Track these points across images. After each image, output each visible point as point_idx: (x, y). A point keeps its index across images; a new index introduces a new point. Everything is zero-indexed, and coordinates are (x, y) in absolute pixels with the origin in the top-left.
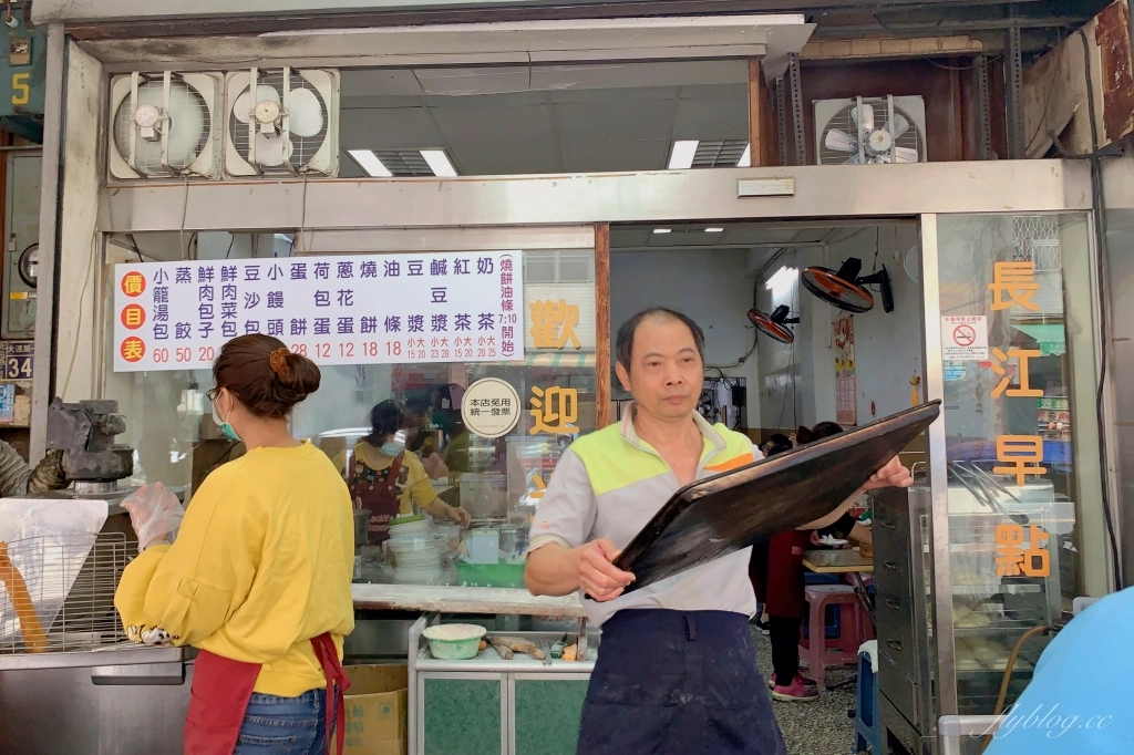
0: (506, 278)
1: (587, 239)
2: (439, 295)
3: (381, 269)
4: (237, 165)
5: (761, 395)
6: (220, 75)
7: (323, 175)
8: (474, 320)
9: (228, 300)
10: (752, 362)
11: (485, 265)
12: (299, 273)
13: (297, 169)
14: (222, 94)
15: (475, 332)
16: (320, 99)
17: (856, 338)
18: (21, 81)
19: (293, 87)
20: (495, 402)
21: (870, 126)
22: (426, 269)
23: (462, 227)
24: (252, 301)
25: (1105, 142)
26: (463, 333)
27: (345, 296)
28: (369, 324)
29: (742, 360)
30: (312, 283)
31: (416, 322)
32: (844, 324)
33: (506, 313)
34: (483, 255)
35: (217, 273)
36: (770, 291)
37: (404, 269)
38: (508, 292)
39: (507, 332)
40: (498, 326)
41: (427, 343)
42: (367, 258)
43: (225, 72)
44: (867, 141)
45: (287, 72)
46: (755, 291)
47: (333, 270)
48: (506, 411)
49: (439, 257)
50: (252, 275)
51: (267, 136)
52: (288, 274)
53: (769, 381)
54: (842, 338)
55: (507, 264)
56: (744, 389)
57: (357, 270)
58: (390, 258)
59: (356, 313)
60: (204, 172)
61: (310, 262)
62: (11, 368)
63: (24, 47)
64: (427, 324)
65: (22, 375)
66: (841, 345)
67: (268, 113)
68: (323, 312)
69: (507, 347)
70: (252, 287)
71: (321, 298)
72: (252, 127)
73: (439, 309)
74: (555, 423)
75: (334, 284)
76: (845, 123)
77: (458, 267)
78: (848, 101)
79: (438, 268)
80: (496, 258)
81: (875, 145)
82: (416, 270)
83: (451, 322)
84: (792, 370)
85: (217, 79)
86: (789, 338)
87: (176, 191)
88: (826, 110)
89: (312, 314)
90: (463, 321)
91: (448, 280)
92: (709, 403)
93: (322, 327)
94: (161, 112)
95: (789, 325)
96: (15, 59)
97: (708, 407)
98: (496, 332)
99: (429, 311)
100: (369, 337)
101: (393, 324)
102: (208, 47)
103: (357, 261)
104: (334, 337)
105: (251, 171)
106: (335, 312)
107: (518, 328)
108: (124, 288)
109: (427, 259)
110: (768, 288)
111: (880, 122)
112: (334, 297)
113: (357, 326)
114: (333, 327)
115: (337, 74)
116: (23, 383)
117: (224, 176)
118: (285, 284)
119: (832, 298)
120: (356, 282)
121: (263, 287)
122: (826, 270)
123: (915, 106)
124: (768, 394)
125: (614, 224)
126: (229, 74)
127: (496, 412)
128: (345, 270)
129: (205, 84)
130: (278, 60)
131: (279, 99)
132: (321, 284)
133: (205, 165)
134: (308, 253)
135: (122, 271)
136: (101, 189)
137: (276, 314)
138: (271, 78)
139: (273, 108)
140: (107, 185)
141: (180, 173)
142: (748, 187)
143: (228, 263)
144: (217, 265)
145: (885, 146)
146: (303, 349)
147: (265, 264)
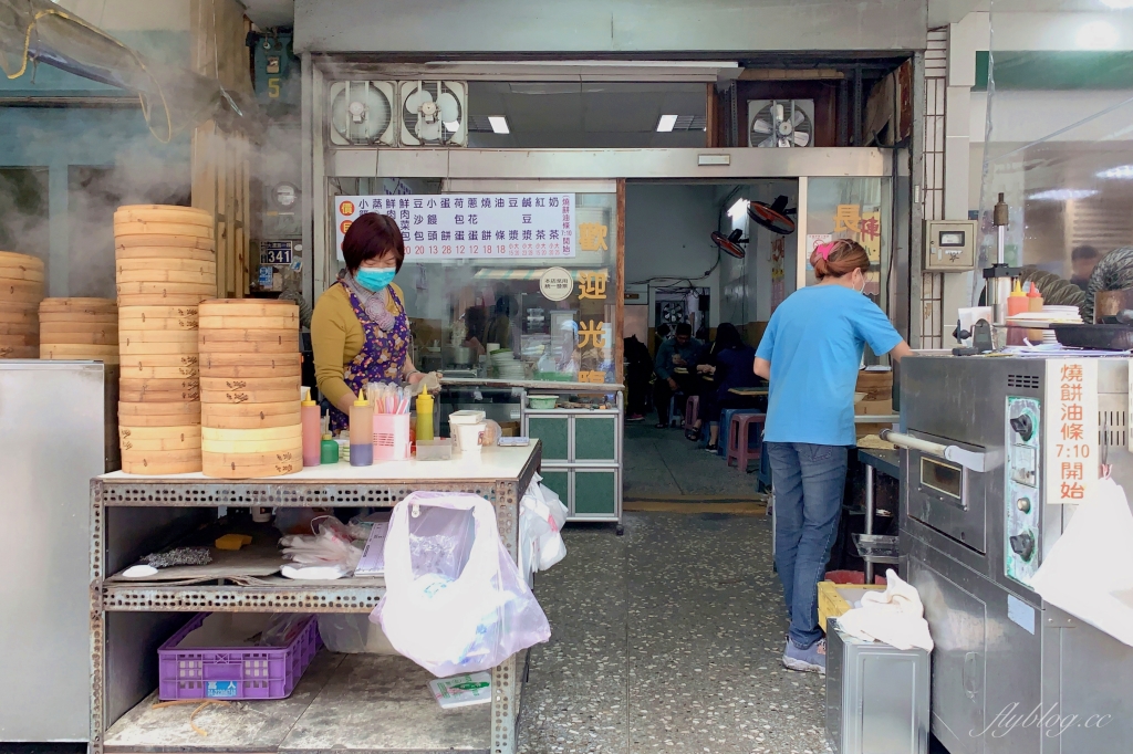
0: (566, 210)
1: (613, 188)
2: (527, 219)
3: (493, 203)
4: (407, 138)
5: (721, 301)
6: (395, 82)
7: (459, 146)
8: (547, 233)
9: (404, 219)
10: (715, 275)
11: (553, 202)
12: (445, 204)
13: (444, 142)
14: (398, 95)
15: (547, 240)
16: (457, 99)
17: (786, 254)
18: (274, 83)
19: (443, 92)
20: (559, 281)
21: (781, 117)
22: (520, 203)
23: (539, 179)
24: (419, 220)
25: (899, 139)
26: (541, 241)
27: (473, 218)
28: (487, 235)
29: (707, 274)
30: (453, 210)
31: (514, 234)
32: (778, 243)
33: (565, 230)
34: (553, 196)
35: (397, 203)
36: (731, 218)
37: (507, 203)
38: (567, 218)
39: (566, 241)
40: (561, 237)
41: (520, 246)
42: (485, 196)
43: (398, 81)
44: (777, 127)
45: (439, 84)
46: (720, 217)
47: (466, 203)
48: (565, 286)
49: (527, 196)
50: (418, 205)
51: (428, 122)
52: (439, 204)
53: (727, 292)
54: (777, 253)
55: (566, 201)
56: (709, 296)
57: (479, 203)
58: (499, 196)
59: (479, 228)
60: (388, 142)
61: (452, 198)
62: (269, 256)
63: (276, 62)
64: (520, 236)
65: (277, 261)
66: (776, 259)
67: (429, 108)
68: (460, 228)
69: (566, 249)
70: (419, 212)
71: (458, 219)
72: (420, 116)
73: (527, 227)
74: (593, 293)
75: (466, 211)
76: (766, 116)
77: (538, 202)
78: (768, 102)
79: (527, 203)
80: (560, 198)
81: (782, 131)
82: (513, 204)
83: (534, 234)
84: (743, 280)
85: (393, 85)
86: (741, 254)
87: (371, 153)
88: (755, 107)
89: (454, 228)
90: (541, 234)
91: (532, 210)
92: (680, 312)
93: (460, 236)
94: (364, 105)
95: (742, 245)
96: (270, 69)
97: (680, 315)
98: (560, 241)
99: (521, 228)
100: (487, 242)
101: (501, 235)
102: (391, 68)
103: (479, 198)
104: (466, 242)
105: (417, 143)
106: (467, 228)
107: (572, 238)
108: (341, 211)
109: (520, 198)
110: (729, 215)
111: (787, 116)
112: (466, 218)
113: (480, 236)
114: (466, 236)
115: (466, 85)
116: (277, 266)
117: (399, 144)
118: (438, 210)
119: (768, 224)
120: (478, 210)
121: (425, 212)
122: (763, 204)
123: (808, 105)
124: (726, 300)
125: (628, 179)
126: (401, 82)
127: (559, 286)
128: (472, 203)
129: (386, 88)
130: (432, 75)
131: (435, 100)
132: (459, 211)
133: (388, 137)
134: (449, 192)
135: (339, 199)
136: (326, 150)
137: (432, 228)
138: (429, 87)
139: (432, 106)
140: (329, 149)
141: (374, 143)
142: (703, 160)
143: (404, 197)
144: (397, 198)
145: (788, 132)
146: (448, 249)
147: (426, 198)
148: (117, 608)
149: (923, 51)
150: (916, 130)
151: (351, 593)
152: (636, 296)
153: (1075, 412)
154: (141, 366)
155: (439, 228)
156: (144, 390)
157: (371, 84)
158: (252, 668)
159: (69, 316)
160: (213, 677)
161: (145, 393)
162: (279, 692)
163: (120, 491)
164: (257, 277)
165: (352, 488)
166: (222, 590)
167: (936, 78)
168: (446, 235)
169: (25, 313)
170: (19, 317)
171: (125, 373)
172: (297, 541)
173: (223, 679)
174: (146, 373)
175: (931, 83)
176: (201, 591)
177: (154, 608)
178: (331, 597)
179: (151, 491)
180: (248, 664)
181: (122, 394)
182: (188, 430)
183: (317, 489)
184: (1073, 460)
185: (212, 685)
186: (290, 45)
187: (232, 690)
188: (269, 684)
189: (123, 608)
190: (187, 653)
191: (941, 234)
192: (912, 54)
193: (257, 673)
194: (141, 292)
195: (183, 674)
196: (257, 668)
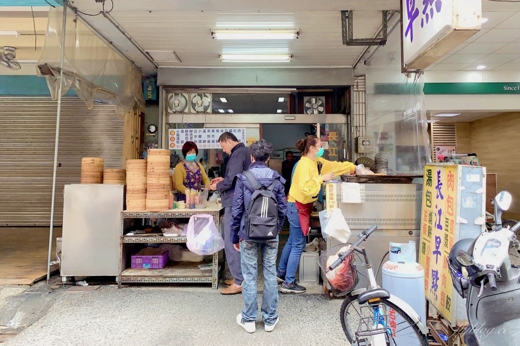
0: (243, 133)
1: (258, 126)
3: (220, 131)
4: (192, 111)
6: (189, 94)
7: (209, 113)
9: (191, 136)
11: (239, 131)
12: (204, 132)
13: (204, 112)
14: (190, 97)
18: (150, 94)
19: (204, 96)
21: (314, 102)
23: (235, 123)
24: (196, 137)
25: (348, 111)
27: (213, 136)
30: (207, 133)
33: (243, 139)
34: (239, 129)
35: (189, 131)
38: (244, 136)
42: (217, 129)
44: (313, 105)
45: (203, 94)
47: (211, 131)
49: (231, 129)
50: (196, 132)
51: (199, 106)
52: (202, 131)
55: (243, 130)
57: (215, 131)
58: (222, 129)
59: (215, 139)
61: (207, 129)
63: (151, 87)
67: (200, 102)
68: (209, 139)
70: (195, 134)
71: (209, 136)
72: (197, 104)
75: (211, 134)
76: (310, 102)
78: (310, 97)
80: (241, 129)
81: (314, 107)
87: (180, 116)
88: (306, 99)
89: (207, 139)
93: (209, 142)
94: (179, 101)
96: (149, 89)
102: (188, 89)
103: (215, 129)
104: (211, 143)
105: (196, 112)
106: (211, 139)
108: (171, 134)
111: (316, 102)
112: (211, 136)
113: (215, 141)
114: (211, 142)
115: (212, 94)
117: (190, 113)
118: (201, 133)
120: (215, 133)
121: (198, 134)
123: (323, 98)
125: (263, 123)
126: (191, 94)
128: (213, 131)
129: (186, 95)
130: (200, 92)
131: (202, 99)
132: (209, 134)
133: (186, 111)
134: (206, 128)
135: (170, 130)
136: (166, 114)
137: (200, 139)
138: (200, 95)
139: (201, 101)
140: (167, 114)
141: (182, 112)
142: (287, 118)
143: (191, 129)
144: (189, 130)
145: (316, 107)
146: (205, 146)
147: (198, 130)
148: (126, 242)
149: (353, 86)
150: (352, 110)
151: (180, 238)
152: (279, 156)
153: (332, 194)
154: (133, 185)
155: (202, 139)
156: (133, 191)
157: (181, 94)
158: (154, 261)
159: (112, 173)
160: (144, 263)
161: (133, 192)
162: (161, 266)
163: (128, 214)
164: (142, 155)
165: (181, 213)
166: (150, 238)
167: (356, 91)
168: (204, 141)
169: (101, 172)
170: (99, 174)
171: (128, 187)
172: (165, 229)
173: (147, 263)
174: (134, 187)
175: (361, 93)
176: (146, 238)
177: (135, 242)
178: (176, 239)
179: (135, 215)
180: (153, 260)
181: (127, 192)
182: (143, 200)
183: (174, 214)
184: (332, 204)
185: (144, 265)
186: (156, 82)
187: (149, 266)
188: (158, 265)
189: (127, 242)
190: (138, 256)
191: (363, 141)
192: (350, 86)
193: (155, 262)
194: (133, 168)
195: (137, 262)
196: (155, 261)
